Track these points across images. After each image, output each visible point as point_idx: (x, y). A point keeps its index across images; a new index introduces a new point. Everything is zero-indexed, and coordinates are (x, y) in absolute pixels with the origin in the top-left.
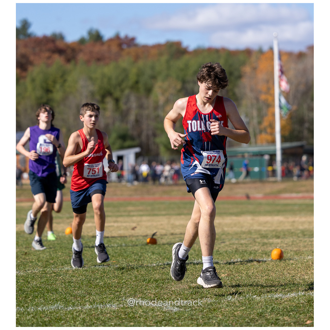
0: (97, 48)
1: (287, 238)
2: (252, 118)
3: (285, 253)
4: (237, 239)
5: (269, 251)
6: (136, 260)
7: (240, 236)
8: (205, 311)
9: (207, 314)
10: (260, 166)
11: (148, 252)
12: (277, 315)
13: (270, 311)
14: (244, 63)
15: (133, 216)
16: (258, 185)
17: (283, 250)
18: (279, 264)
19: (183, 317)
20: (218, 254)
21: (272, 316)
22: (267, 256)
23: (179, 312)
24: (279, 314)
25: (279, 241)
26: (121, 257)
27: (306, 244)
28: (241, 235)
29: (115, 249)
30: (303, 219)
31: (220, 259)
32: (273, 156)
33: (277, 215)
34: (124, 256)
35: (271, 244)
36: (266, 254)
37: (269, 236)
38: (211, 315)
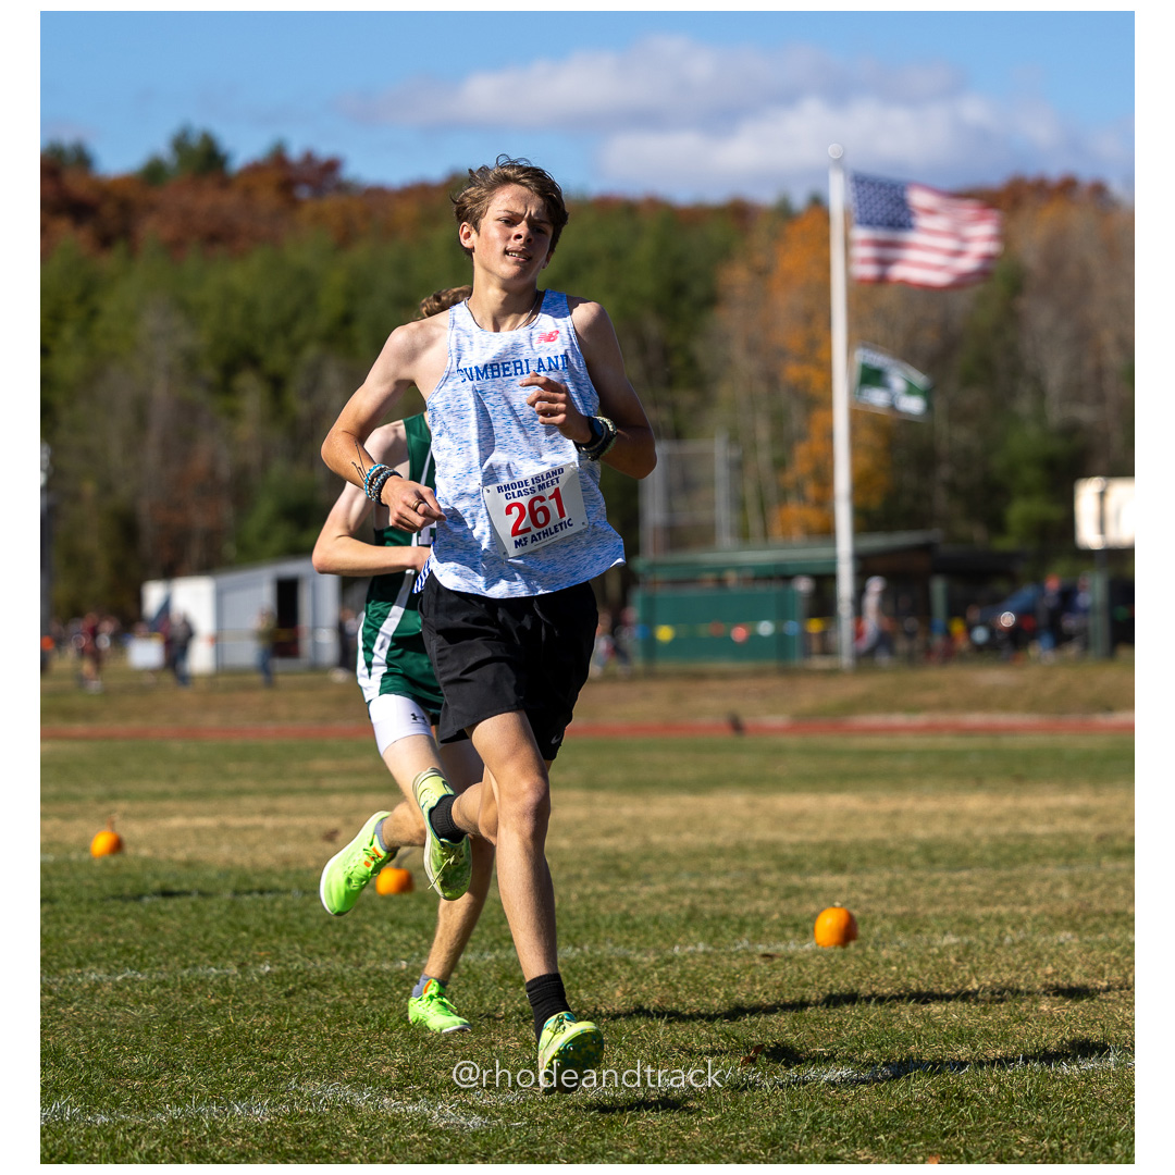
0: (207, 200)
1: (869, 872)
2: (754, 446)
3: (864, 923)
4: (694, 875)
5: (809, 915)
6: (339, 949)
7: (707, 865)
8: (577, 1127)
9: (584, 1140)
10: (781, 616)
11: (380, 918)
12: (833, 1141)
13: (808, 1128)
14: (725, 254)
15: (332, 791)
16: (774, 683)
17: (856, 913)
18: (841, 962)
19: (500, 1151)
20: (627, 928)
21: (812, 1147)
22: (799, 935)
23: (488, 1131)
24: (839, 1138)
25: (842, 880)
26: (284, 937)
27: (937, 891)
28: (711, 860)
29: (265, 909)
30: (929, 805)
31: (634, 944)
32: (825, 581)
33: (838, 790)
34: (296, 934)
35: (813, 892)
36: (796, 926)
37: (809, 865)
38: (598, 1144)
